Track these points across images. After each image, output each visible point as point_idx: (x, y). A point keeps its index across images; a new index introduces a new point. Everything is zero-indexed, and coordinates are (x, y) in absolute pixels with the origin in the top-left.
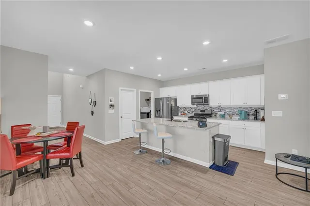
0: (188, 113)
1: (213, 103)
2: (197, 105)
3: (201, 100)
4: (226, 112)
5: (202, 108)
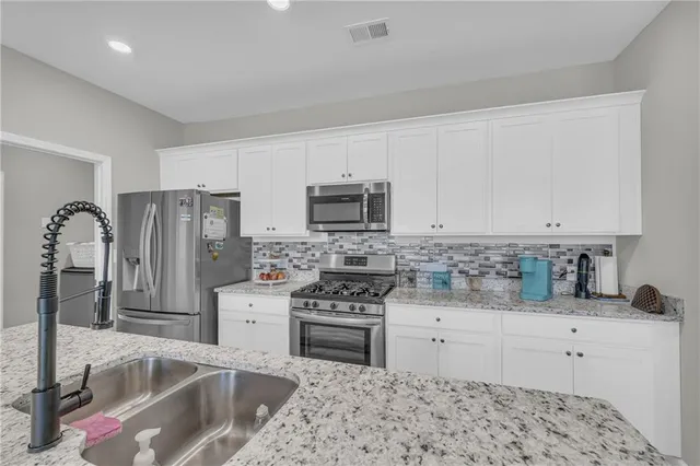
0: (290, 269)
1: (408, 221)
2: (331, 232)
3: (352, 211)
4: (455, 265)
5: (355, 247)
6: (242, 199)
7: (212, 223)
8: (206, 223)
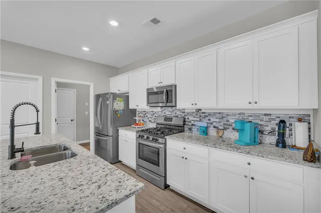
0: (148, 122)
4: (212, 124)
5: (170, 113)
6: (130, 95)
7: (117, 104)
8: (115, 104)
